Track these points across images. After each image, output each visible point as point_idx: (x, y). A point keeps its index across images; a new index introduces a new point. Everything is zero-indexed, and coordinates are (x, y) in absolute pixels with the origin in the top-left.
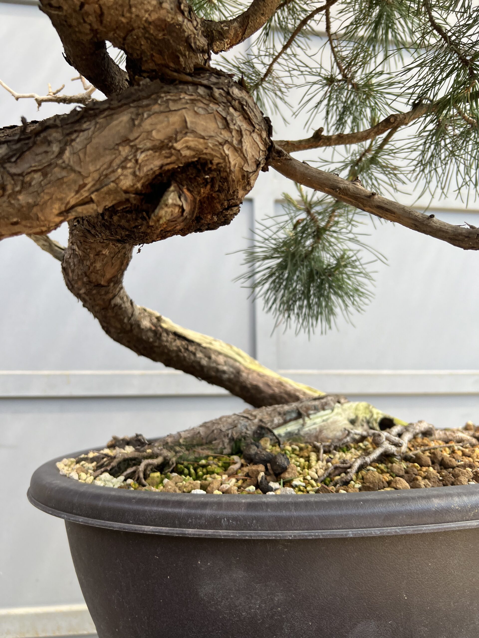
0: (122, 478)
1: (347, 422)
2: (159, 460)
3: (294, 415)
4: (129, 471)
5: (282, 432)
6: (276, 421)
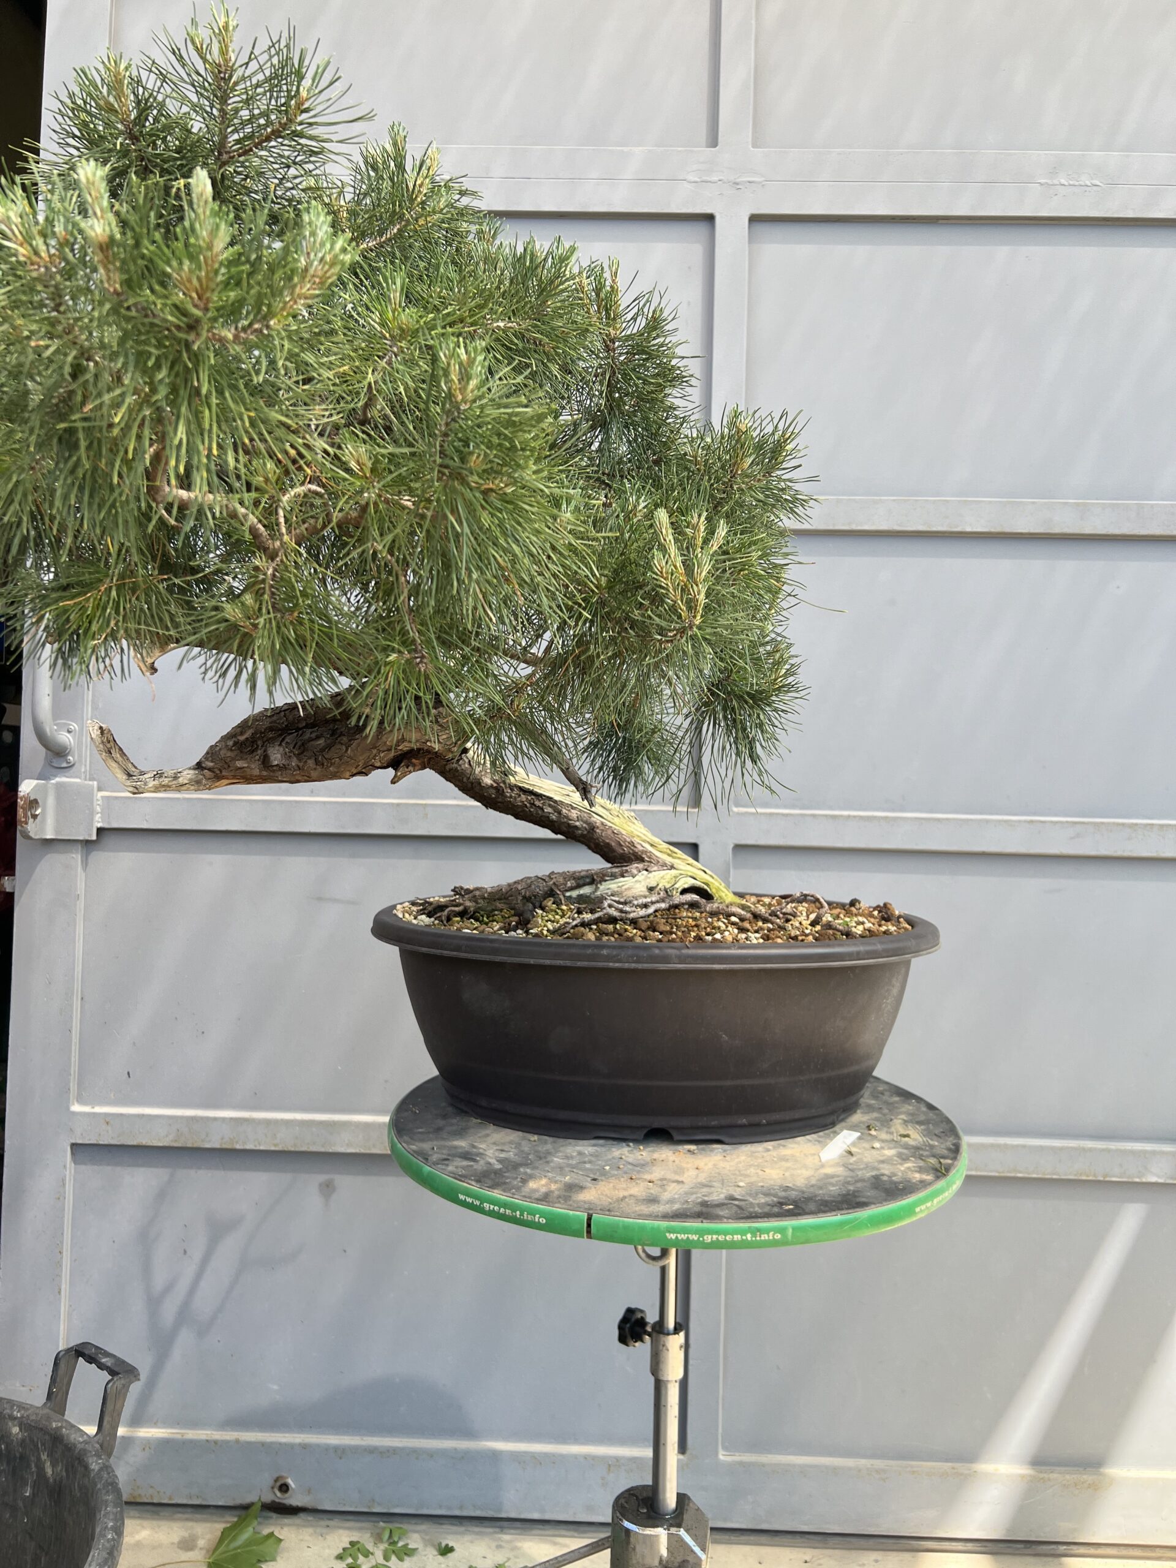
0: (432, 919)
1: (645, 889)
2: (461, 908)
3: (588, 881)
4: (438, 915)
5: (574, 894)
6: (569, 884)
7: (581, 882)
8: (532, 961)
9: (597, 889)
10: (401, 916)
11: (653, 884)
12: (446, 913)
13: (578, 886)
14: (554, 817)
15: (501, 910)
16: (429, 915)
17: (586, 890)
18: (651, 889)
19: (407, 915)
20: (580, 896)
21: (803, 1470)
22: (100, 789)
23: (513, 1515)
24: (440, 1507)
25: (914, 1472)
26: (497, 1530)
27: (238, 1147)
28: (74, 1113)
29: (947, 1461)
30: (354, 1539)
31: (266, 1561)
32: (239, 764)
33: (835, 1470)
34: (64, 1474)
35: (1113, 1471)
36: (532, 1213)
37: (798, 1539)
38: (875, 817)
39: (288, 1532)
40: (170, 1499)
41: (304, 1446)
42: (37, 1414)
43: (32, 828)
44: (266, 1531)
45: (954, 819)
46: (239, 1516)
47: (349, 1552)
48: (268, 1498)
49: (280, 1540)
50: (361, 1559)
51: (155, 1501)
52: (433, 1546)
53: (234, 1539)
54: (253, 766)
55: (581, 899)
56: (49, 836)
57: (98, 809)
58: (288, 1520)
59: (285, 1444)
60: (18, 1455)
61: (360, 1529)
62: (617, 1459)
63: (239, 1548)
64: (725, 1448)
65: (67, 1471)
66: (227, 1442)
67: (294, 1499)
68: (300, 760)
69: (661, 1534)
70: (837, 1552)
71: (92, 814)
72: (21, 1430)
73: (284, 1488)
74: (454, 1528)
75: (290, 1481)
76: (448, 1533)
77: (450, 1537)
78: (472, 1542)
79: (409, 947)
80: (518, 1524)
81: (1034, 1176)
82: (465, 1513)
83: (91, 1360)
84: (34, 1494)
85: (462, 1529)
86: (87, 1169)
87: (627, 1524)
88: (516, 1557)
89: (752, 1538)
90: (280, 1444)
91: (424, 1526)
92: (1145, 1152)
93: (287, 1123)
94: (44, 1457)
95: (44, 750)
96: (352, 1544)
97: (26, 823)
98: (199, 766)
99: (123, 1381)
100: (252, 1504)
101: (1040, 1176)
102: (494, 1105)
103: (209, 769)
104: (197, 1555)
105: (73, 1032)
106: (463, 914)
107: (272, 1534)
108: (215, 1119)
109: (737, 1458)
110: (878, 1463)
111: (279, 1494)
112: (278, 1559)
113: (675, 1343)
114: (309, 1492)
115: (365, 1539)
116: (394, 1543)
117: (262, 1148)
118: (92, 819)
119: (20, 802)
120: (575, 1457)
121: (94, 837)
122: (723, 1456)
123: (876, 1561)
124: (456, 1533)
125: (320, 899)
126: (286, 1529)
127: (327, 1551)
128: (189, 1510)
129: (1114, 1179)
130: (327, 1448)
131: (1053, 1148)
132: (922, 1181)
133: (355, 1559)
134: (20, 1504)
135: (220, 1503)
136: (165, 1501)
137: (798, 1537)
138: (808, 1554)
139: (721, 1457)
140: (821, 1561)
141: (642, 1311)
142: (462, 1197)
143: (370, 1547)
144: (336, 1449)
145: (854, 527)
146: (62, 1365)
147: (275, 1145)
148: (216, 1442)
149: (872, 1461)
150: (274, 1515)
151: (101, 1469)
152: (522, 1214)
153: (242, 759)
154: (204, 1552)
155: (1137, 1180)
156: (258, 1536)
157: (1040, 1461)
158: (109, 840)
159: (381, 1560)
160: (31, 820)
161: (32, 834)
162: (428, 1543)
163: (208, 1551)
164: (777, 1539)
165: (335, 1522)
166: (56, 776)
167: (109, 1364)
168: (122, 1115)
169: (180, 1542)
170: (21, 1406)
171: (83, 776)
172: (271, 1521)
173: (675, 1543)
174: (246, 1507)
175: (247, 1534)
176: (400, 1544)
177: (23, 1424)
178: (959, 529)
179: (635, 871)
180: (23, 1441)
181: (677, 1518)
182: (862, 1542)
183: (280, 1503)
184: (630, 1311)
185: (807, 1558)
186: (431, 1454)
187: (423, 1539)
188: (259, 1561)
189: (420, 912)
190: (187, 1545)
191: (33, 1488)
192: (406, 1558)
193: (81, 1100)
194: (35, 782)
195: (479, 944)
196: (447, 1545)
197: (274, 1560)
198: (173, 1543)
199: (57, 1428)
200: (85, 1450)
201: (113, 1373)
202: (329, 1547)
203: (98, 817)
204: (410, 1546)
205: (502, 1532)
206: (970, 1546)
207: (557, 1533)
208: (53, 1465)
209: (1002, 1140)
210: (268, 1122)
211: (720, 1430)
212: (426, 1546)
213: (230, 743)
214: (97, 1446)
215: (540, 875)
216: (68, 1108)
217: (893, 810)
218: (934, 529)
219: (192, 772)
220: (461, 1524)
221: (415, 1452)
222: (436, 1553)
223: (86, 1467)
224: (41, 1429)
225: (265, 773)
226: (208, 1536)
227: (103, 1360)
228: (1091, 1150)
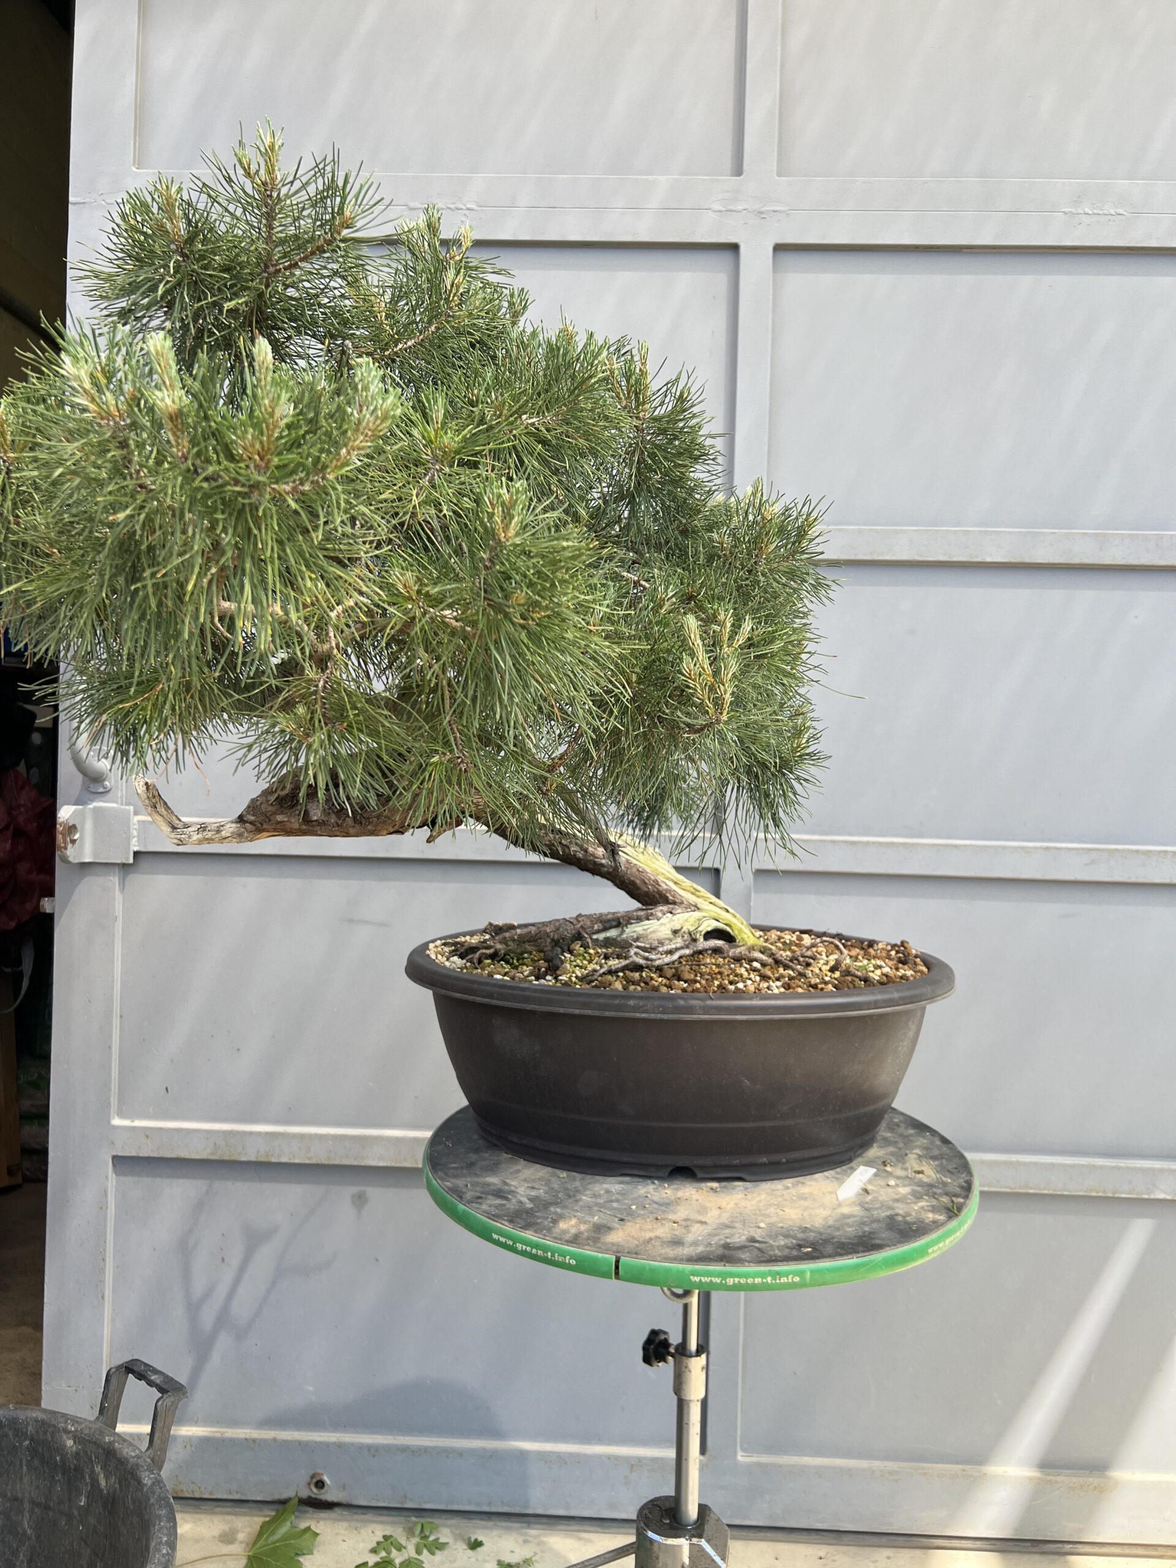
0: (464, 961)
1: (669, 933)
2: (492, 951)
3: (614, 923)
4: (470, 957)
5: (601, 936)
6: (596, 927)
7: (608, 925)
8: (562, 1011)
9: (623, 932)
10: (433, 957)
11: (678, 927)
12: (477, 955)
13: (605, 929)
14: (580, 855)
15: (530, 953)
16: (462, 957)
17: (613, 933)
18: (675, 932)
19: (439, 957)
20: (607, 939)
21: (819, 1471)
22: (136, 813)
23: (540, 1511)
24: (470, 1503)
25: (926, 1474)
26: (524, 1525)
27: (274, 1160)
28: (115, 1127)
29: (957, 1463)
30: (388, 1533)
31: (304, 1554)
32: (280, 818)
33: (849, 1472)
34: (117, 1486)
35: (1119, 1474)
36: (563, 1254)
37: (814, 1536)
38: (893, 844)
39: (323, 1525)
40: (211, 1493)
41: (340, 1446)
42: (90, 1428)
43: (72, 854)
44: (303, 1525)
45: (971, 846)
46: (277, 1511)
47: (382, 1546)
48: (304, 1493)
49: (317, 1534)
50: (394, 1553)
51: (197, 1495)
52: (464, 1540)
53: (273, 1533)
54: (293, 820)
55: (607, 943)
56: (87, 859)
57: (135, 833)
58: (324, 1514)
59: (321, 1443)
60: (72, 1467)
61: (393, 1523)
62: (640, 1460)
63: (277, 1541)
64: (744, 1450)
65: (120, 1483)
66: (265, 1441)
67: (329, 1495)
68: (339, 818)
69: (683, 1544)
70: (851, 1548)
71: (128, 839)
72: (75, 1442)
73: (320, 1484)
74: (483, 1523)
75: (326, 1478)
76: (478, 1528)
77: (478, 1531)
78: (500, 1536)
79: (443, 992)
80: (544, 1520)
81: (1046, 1192)
82: (493, 1509)
83: (140, 1376)
84: (88, 1504)
85: (491, 1524)
86: (129, 1180)
87: (650, 1534)
88: (543, 1552)
89: (769, 1534)
90: (316, 1442)
91: (455, 1521)
92: (1153, 1170)
93: (320, 1137)
94: (98, 1469)
95: (81, 776)
96: (386, 1538)
97: (66, 848)
98: (241, 819)
99: (172, 1399)
100: (290, 1499)
101: (1051, 1192)
102: (524, 1142)
103: (251, 823)
104: (236, 1548)
105: (113, 1049)
106: (494, 957)
107: (308, 1529)
108: (251, 1133)
109: (755, 1459)
110: (891, 1465)
111: (315, 1490)
112: (315, 1552)
113: (696, 1365)
114: (344, 1487)
115: (398, 1533)
116: (426, 1537)
117: (297, 1161)
118: (129, 843)
119: (59, 828)
120: (599, 1457)
121: (131, 861)
122: (741, 1457)
123: (889, 1558)
124: (486, 1528)
125: (351, 921)
126: (322, 1523)
127: (361, 1545)
128: (229, 1504)
129: (1123, 1196)
130: (361, 1447)
131: (1063, 1165)
132: (935, 1222)
133: (389, 1553)
134: (76, 1513)
135: (259, 1498)
136: (207, 1496)
137: (813, 1534)
138: (823, 1550)
139: (740, 1458)
140: (836, 1558)
141: (665, 1333)
142: (495, 1236)
143: (403, 1541)
144: (369, 1447)
145: (876, 557)
146: (114, 1381)
147: (309, 1159)
148: (254, 1441)
149: (886, 1463)
150: (311, 1510)
151: (153, 1484)
152: (553, 1255)
153: (282, 813)
154: (244, 1545)
155: (1146, 1196)
156: (297, 1530)
157: (1047, 1465)
158: (144, 863)
159: (413, 1554)
160: (70, 846)
161: (71, 859)
162: (459, 1537)
163: (248, 1544)
164: (793, 1536)
165: (369, 1516)
166: (93, 801)
167: (158, 1382)
168: (160, 1129)
169: (221, 1536)
170: (75, 1420)
171: (119, 802)
172: (308, 1515)
173: (697, 1554)
174: (284, 1502)
175: (284, 1529)
176: (432, 1538)
177: (77, 1437)
178: (979, 559)
179: (660, 914)
180: (77, 1453)
181: (698, 1529)
182: (875, 1539)
183: (316, 1499)
184: (654, 1333)
185: (822, 1554)
186: (460, 1453)
187: (452, 1533)
188: (297, 1554)
189: (453, 953)
190: (227, 1538)
191: (88, 1498)
192: (437, 1552)
193: (121, 1115)
194: (74, 808)
195: (510, 991)
196: (476, 1540)
197: (311, 1553)
198: (214, 1537)
199: (110, 1442)
200: (137, 1465)
201: (161, 1390)
202: (363, 1541)
203: (134, 841)
204: (441, 1541)
205: (529, 1527)
206: (979, 1544)
207: (582, 1528)
208: (107, 1478)
209: (1014, 1158)
210: (302, 1137)
211: (739, 1433)
212: (456, 1540)
213: (272, 798)
214: (149, 1460)
215: (567, 918)
216: (109, 1122)
217: (912, 836)
218: (955, 559)
219: (234, 825)
220: (490, 1519)
221: (446, 1452)
222: (465, 1547)
223: (139, 1482)
224: (95, 1443)
225: (304, 827)
226: (248, 1530)
227: (153, 1378)
228: (1101, 1167)
